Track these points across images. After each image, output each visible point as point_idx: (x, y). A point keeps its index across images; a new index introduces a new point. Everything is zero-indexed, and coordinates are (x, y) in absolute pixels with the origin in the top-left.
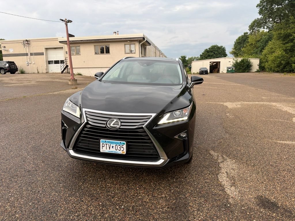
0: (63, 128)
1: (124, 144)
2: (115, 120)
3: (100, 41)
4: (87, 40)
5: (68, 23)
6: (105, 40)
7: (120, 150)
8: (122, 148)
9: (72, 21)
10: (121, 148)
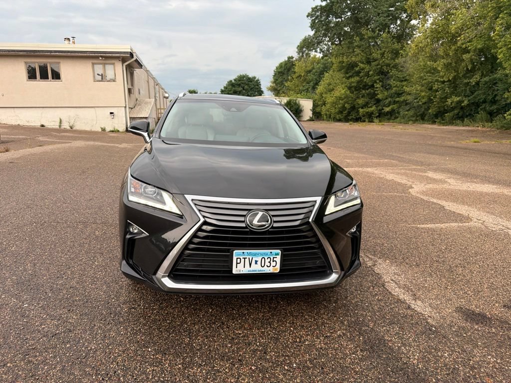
0: (128, 236)
1: (277, 254)
2: (260, 214)
3: (38, 53)
6: (49, 53)
7: (269, 265)
8: (273, 261)
10: (271, 262)
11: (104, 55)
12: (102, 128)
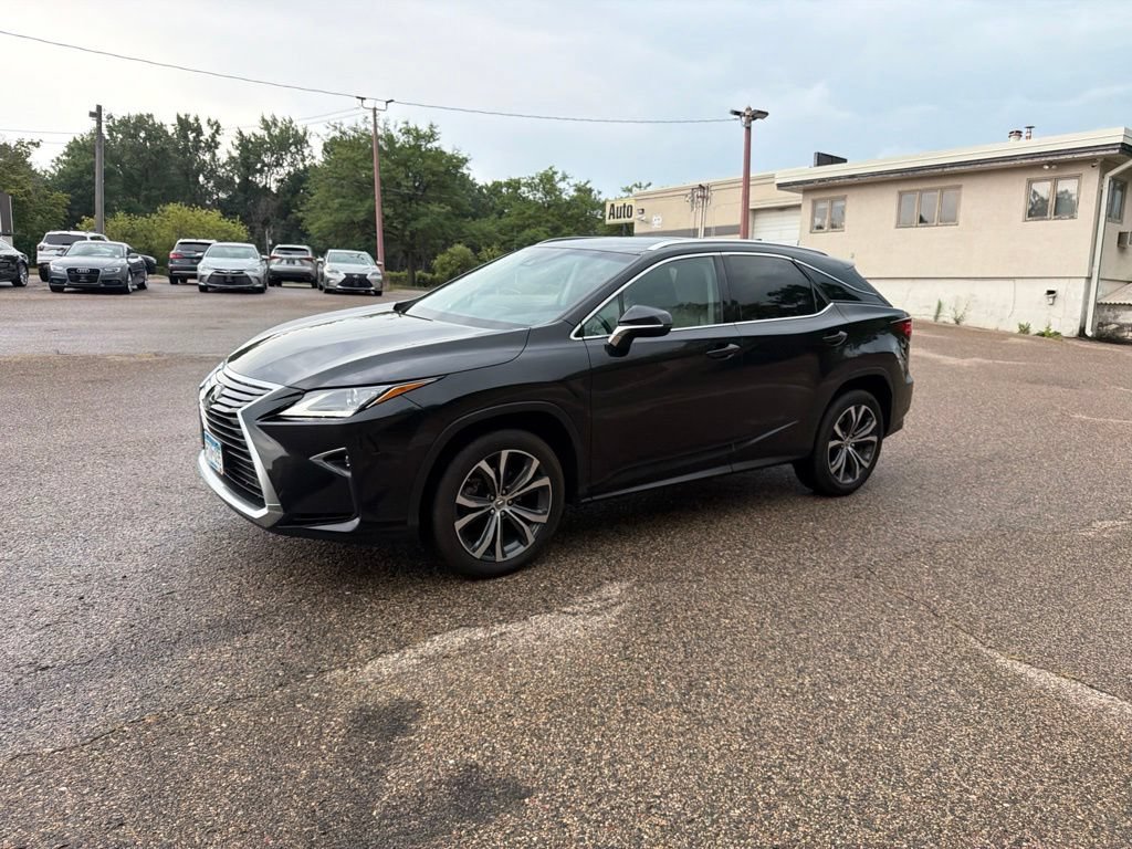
3: (921, 172)
4: (873, 174)
5: (753, 122)
6: (940, 170)
9: (767, 114)
11: (1056, 158)
12: (1021, 326)
